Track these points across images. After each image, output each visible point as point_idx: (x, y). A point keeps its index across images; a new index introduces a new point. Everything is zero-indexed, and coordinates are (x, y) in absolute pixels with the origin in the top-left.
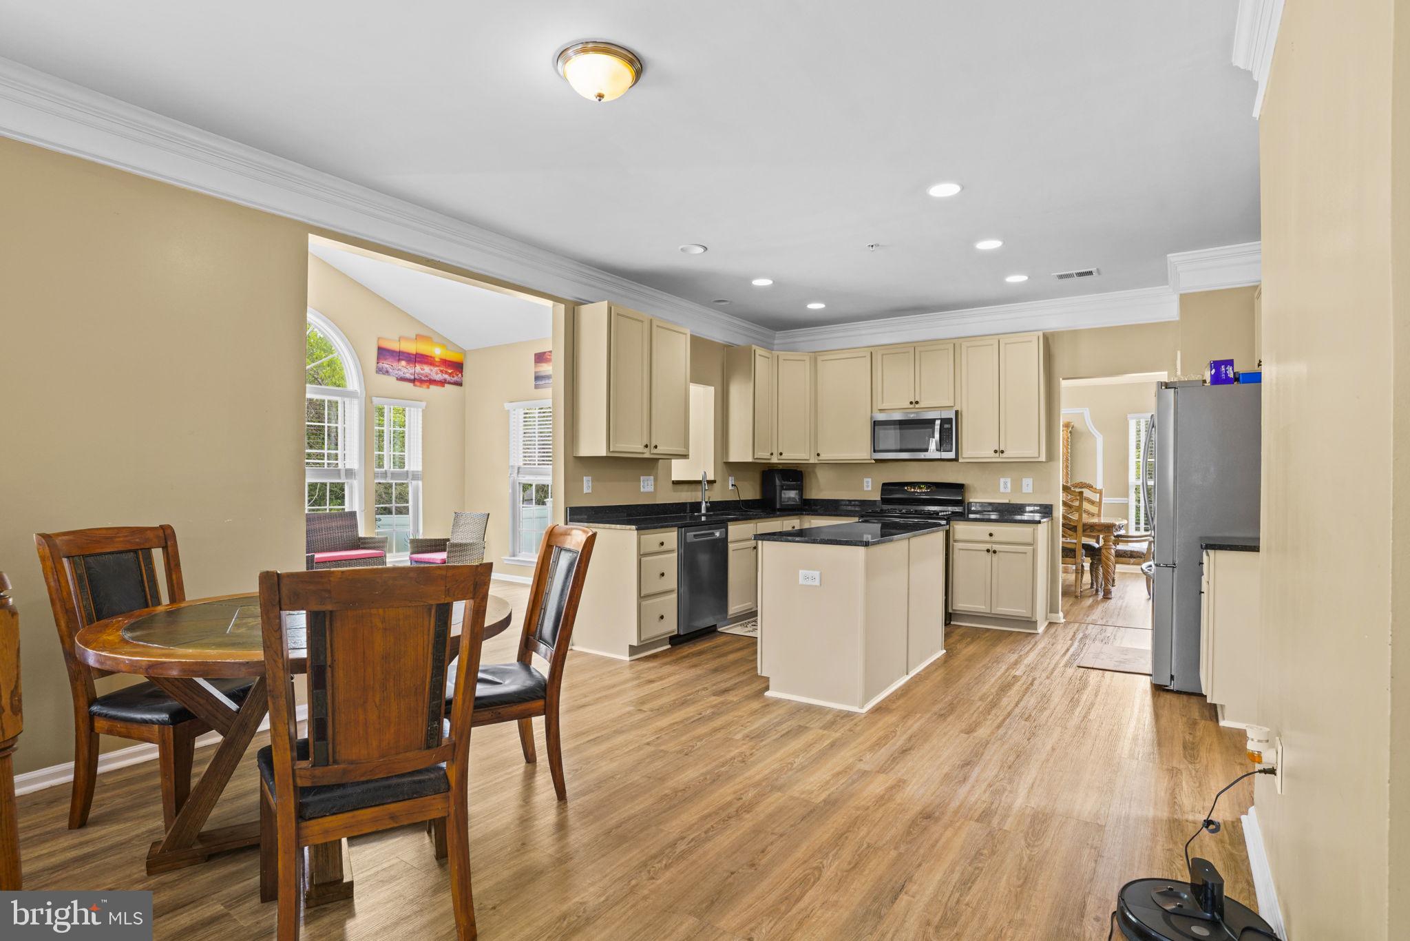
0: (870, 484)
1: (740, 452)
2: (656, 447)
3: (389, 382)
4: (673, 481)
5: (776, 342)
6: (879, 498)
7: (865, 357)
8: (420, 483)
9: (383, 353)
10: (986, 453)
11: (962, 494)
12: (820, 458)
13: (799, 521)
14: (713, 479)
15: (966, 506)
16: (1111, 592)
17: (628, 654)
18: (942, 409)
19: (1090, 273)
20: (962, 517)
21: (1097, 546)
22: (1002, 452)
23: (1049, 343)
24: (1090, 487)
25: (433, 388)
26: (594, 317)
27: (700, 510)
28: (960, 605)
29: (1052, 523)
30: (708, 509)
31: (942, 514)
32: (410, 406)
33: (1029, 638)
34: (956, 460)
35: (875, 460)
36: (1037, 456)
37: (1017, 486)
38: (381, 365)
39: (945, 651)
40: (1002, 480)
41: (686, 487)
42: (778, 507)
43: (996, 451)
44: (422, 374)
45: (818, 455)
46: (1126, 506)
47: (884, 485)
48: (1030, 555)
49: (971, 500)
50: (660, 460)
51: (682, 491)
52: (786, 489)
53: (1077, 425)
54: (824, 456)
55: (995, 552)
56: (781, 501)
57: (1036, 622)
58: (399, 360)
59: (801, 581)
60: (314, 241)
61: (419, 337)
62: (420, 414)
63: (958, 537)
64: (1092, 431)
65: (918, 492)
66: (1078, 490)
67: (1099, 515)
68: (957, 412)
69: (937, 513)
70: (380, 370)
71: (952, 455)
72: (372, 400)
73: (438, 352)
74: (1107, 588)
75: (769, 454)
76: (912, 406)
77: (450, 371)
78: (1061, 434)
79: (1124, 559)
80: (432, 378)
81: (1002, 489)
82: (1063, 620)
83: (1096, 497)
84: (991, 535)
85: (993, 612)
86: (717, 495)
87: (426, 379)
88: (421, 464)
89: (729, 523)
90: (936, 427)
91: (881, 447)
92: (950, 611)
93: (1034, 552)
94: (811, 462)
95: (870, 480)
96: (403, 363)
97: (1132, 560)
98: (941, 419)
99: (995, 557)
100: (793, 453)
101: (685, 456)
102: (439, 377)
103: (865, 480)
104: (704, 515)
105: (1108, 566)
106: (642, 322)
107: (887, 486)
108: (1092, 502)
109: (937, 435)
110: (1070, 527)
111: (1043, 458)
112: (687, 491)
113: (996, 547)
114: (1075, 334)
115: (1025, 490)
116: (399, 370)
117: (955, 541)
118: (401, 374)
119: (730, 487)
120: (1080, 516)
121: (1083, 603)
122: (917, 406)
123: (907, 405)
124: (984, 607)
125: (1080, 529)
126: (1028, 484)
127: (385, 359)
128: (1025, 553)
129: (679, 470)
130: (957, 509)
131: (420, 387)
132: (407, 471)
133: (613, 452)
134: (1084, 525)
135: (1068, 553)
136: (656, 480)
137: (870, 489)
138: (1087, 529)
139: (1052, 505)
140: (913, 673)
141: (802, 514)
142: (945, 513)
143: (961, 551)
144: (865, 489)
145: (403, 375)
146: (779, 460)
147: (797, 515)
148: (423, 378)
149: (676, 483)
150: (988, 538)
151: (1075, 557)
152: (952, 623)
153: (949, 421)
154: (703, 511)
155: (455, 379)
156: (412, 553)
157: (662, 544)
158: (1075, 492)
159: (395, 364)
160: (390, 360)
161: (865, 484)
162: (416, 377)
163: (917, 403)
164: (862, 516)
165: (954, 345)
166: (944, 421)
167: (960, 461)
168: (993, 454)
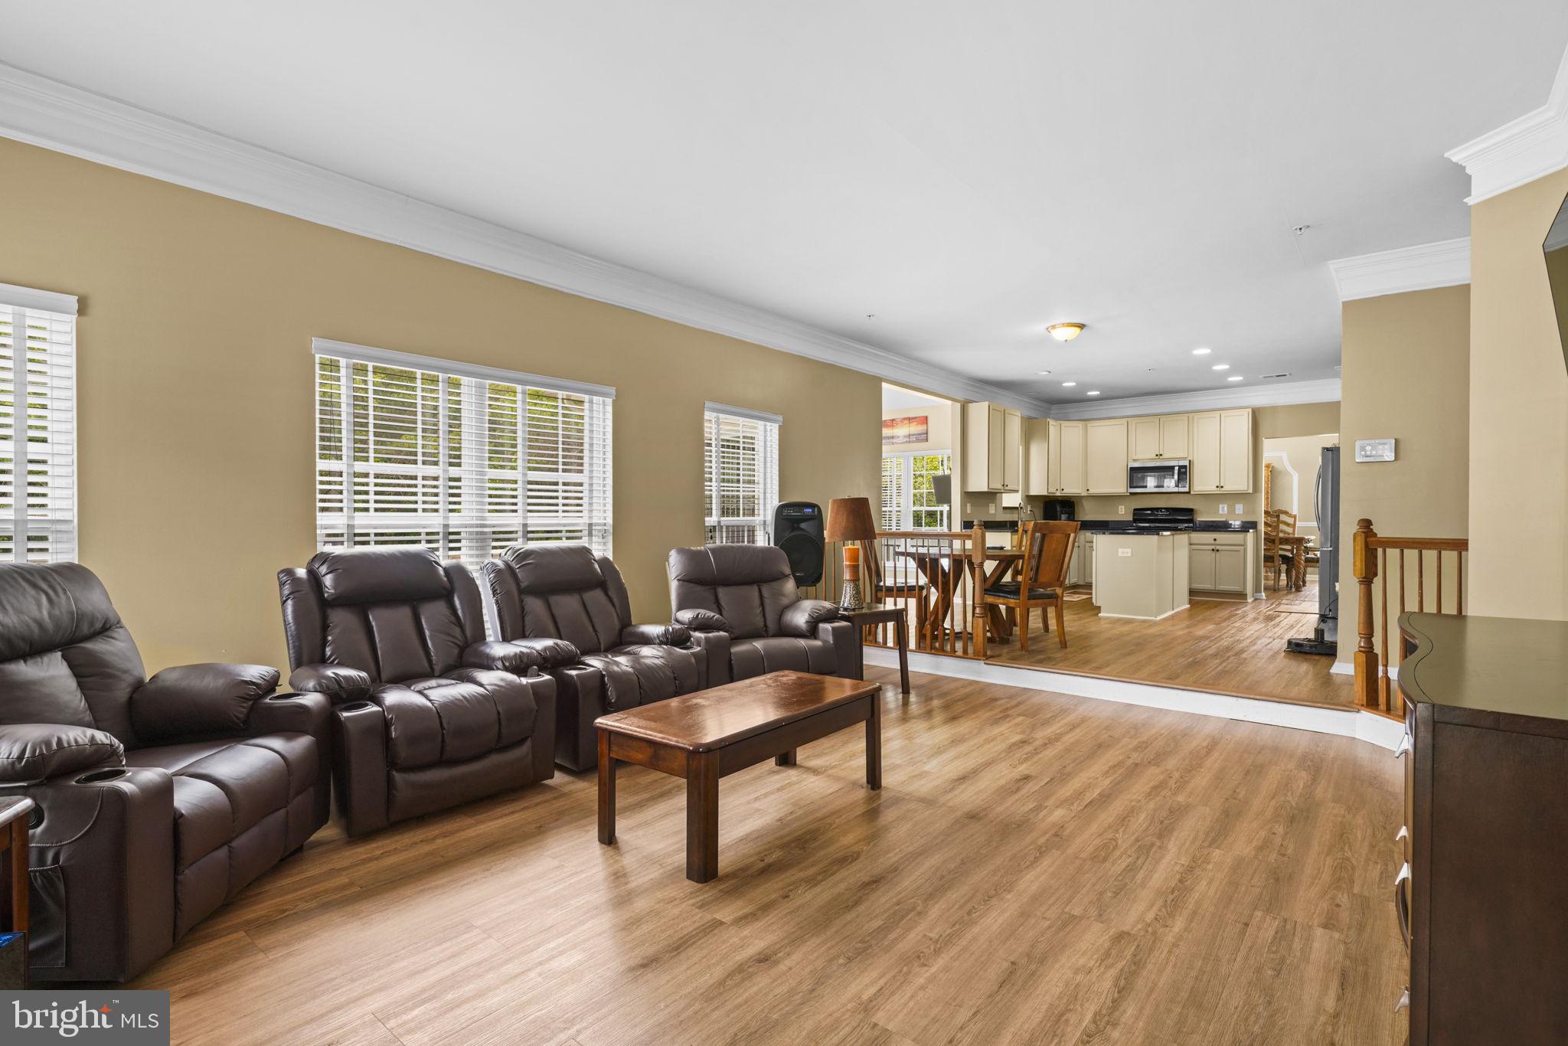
0: (1125, 510)
1: (1038, 489)
2: (994, 485)
5: (1052, 412)
6: (1131, 519)
7: (1123, 424)
10: (1210, 488)
11: (1192, 515)
12: (1088, 492)
15: (1196, 522)
16: (1301, 587)
18: (1179, 459)
20: (1194, 529)
21: (1291, 555)
22: (1222, 487)
23: (1256, 416)
24: (1286, 513)
26: (979, 412)
28: (1194, 585)
29: (1257, 534)
33: (1241, 606)
34: (1189, 493)
35: (1129, 493)
36: (1247, 489)
37: (1232, 511)
40: (1221, 506)
41: (1010, 511)
43: (1217, 487)
45: (1089, 489)
47: (1135, 510)
48: (1242, 551)
49: (1199, 518)
50: (997, 494)
52: (1063, 514)
53: (1275, 464)
54: (1093, 490)
55: (1218, 550)
57: (1246, 595)
59: (1120, 555)
60: (884, 385)
63: (1192, 541)
64: (1289, 470)
67: (1293, 534)
68: (1190, 461)
71: (1186, 489)
74: (1299, 583)
75: (1056, 489)
76: (1157, 458)
78: (1264, 473)
81: (1221, 512)
82: (1265, 599)
83: (1291, 521)
84: (1215, 540)
85: (1216, 590)
90: (1175, 471)
91: (1135, 485)
93: (1245, 550)
94: (1082, 495)
95: (1123, 507)
98: (1178, 466)
99: (1218, 554)
100: (1071, 488)
101: (1009, 491)
103: (1120, 506)
105: (1299, 569)
106: (1002, 411)
107: (1137, 512)
108: (1288, 525)
109: (1176, 477)
110: (1269, 540)
111: (1251, 491)
112: (1011, 513)
113: (1218, 547)
114: (1275, 408)
115: (1237, 513)
117: (1191, 544)
119: (1030, 510)
120: (1278, 534)
121: (1280, 593)
122: (1161, 458)
123: (1154, 456)
124: (1211, 586)
125: (1277, 542)
126: (1239, 508)
128: (1238, 551)
129: (1006, 500)
130: (1190, 524)
133: (985, 488)
134: (1281, 539)
135: (1269, 559)
137: (1124, 513)
138: (1283, 542)
139: (1256, 522)
140: (1175, 611)
142: (1184, 527)
143: (1195, 551)
144: (1121, 513)
146: (1062, 493)
149: (1005, 508)
150: (1213, 542)
151: (1274, 565)
153: (1185, 467)
158: (1275, 516)
161: (1121, 510)
163: (1161, 455)
165: (1189, 414)
166: (1180, 467)
167: (1192, 493)
168: (1216, 489)
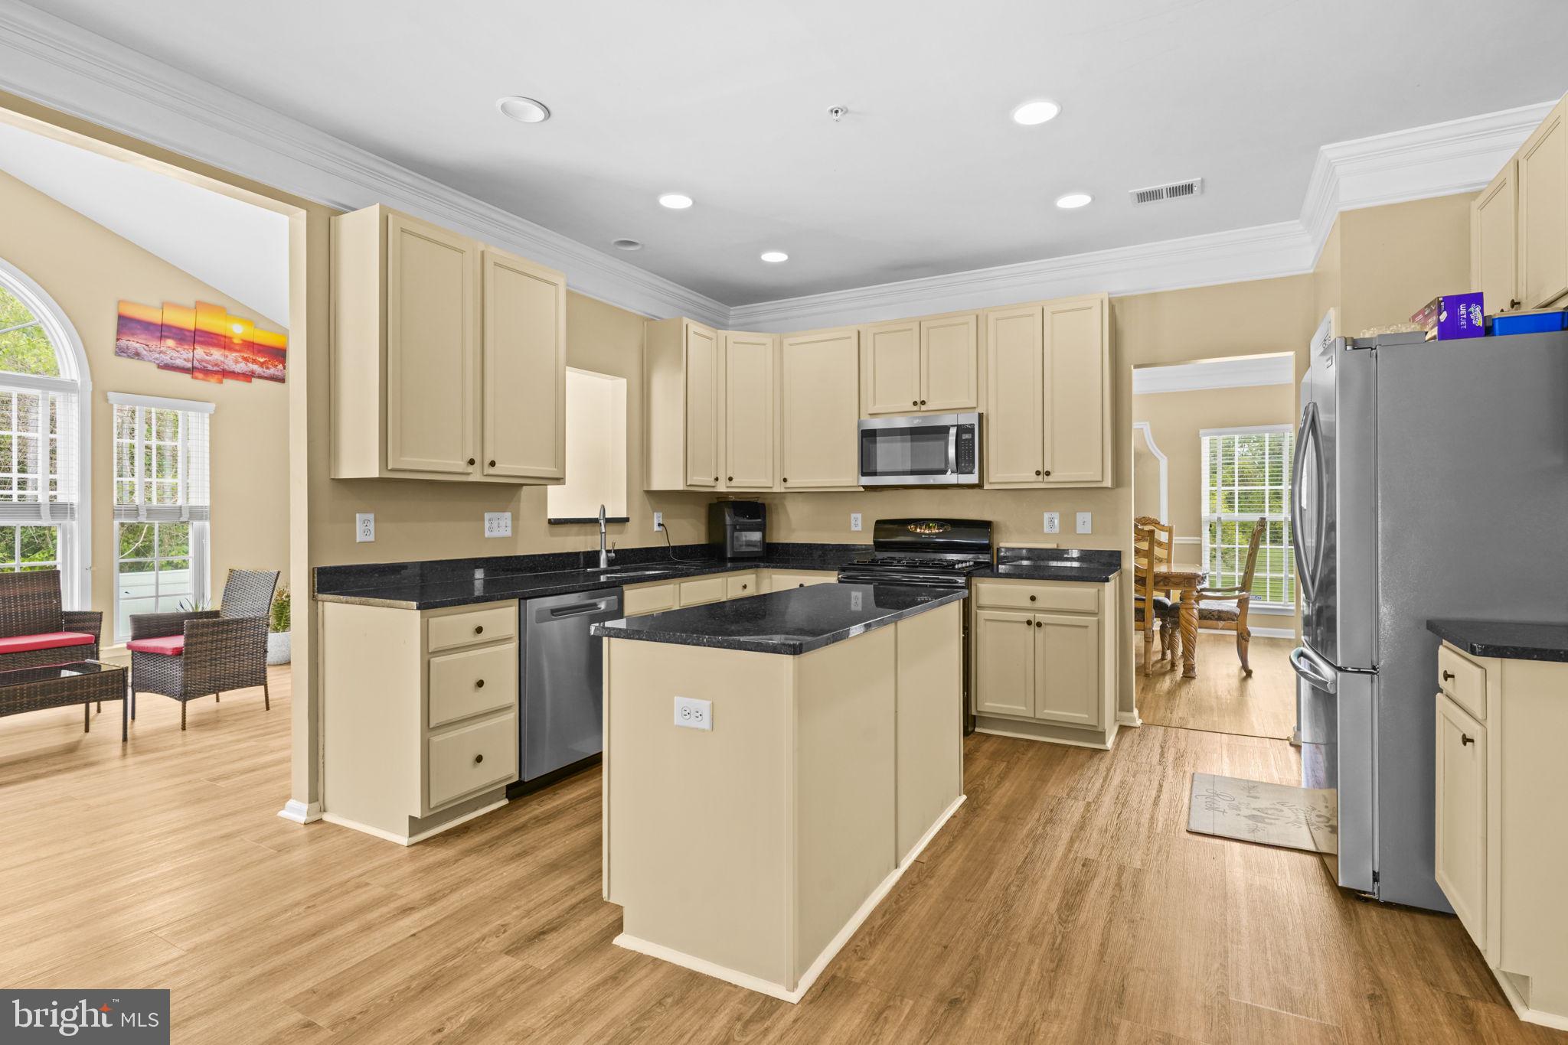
0: (860, 522)
1: (667, 477)
2: (493, 464)
3: (145, 371)
4: (550, 520)
5: (730, 322)
6: (870, 542)
7: (850, 338)
8: (207, 524)
9: (126, 324)
10: (1024, 476)
11: (989, 536)
12: (788, 484)
13: (754, 576)
14: (624, 515)
15: (995, 552)
16: (1193, 669)
17: (407, 834)
18: (958, 411)
19: (1188, 189)
20: (988, 570)
21: (1169, 603)
22: (1048, 473)
23: (1116, 311)
24: (1157, 524)
25: (229, 383)
27: (597, 565)
28: (987, 704)
29: (1122, 579)
30: (610, 562)
31: (960, 566)
32: (186, 409)
33: (1096, 760)
34: (979, 486)
35: (864, 487)
36: (1100, 479)
37: (1068, 525)
38: (123, 343)
39: (964, 797)
40: (1046, 516)
41: (575, 528)
42: (729, 556)
43: (1038, 473)
44: (207, 362)
45: (785, 480)
46: (1199, 546)
47: (878, 522)
48: (1093, 630)
49: (1002, 545)
50: (524, 487)
51: (567, 535)
52: (741, 530)
54: (795, 482)
55: (1039, 625)
56: (733, 547)
57: (1103, 729)
58: (161, 338)
59: (678, 719)
61: (200, 306)
62: (207, 421)
63: (984, 600)
64: (1153, 452)
65: (926, 534)
66: (1147, 528)
67: (1169, 561)
68: (981, 416)
69: (953, 563)
70: (121, 351)
71: (973, 479)
72: (107, 396)
73: (238, 331)
74: (1188, 663)
75: (713, 479)
76: (916, 408)
77: (262, 360)
79: (1209, 622)
80: (226, 367)
81: (1046, 529)
82: (1139, 722)
83: (1165, 538)
84: (1033, 599)
85: (1037, 717)
86: (629, 539)
87: (215, 369)
88: (208, 495)
89: (625, 587)
90: (950, 438)
91: (872, 468)
92: (974, 713)
93: (1100, 625)
94: (775, 490)
95: (859, 516)
96: (170, 343)
97: (1221, 624)
98: (958, 426)
99: (1040, 634)
100: (748, 478)
101: (559, 480)
102: (241, 367)
103: (853, 516)
104: (605, 572)
105: (1188, 632)
106: (462, 252)
107: (881, 525)
108: (1160, 544)
109: (952, 451)
110: (1143, 581)
111: (1108, 483)
112: (578, 534)
113: (1040, 617)
114: (1154, 297)
115: (1080, 529)
116: (161, 352)
117: (980, 607)
118: (166, 359)
119: (656, 528)
120: (1152, 564)
121: (1158, 686)
122: (924, 408)
123: (910, 406)
124: (1024, 708)
125: (1151, 582)
126: (1084, 521)
127: (133, 334)
128: (1086, 627)
129: (560, 503)
130: (983, 558)
131: (203, 379)
132: (181, 507)
133: (393, 470)
134: (1156, 576)
135: (1140, 614)
136: (515, 518)
137: (859, 528)
138: (1160, 582)
139: (1120, 552)
140: (906, 864)
141: (758, 567)
142: (964, 565)
143: (988, 623)
144: (853, 528)
145: (169, 361)
146: (728, 487)
147: (750, 567)
148: (210, 367)
149: (556, 522)
150: (1028, 603)
151: (1144, 621)
152: (977, 730)
153: (971, 430)
154: (603, 565)
155: (272, 371)
156: (134, 638)
157: (479, 630)
158: (1146, 530)
159: (154, 344)
160: (143, 336)
161: (853, 522)
162: (196, 364)
163: (923, 403)
164: (843, 570)
165: (977, 317)
166: (961, 429)
167: (986, 487)
168: (1034, 477)
